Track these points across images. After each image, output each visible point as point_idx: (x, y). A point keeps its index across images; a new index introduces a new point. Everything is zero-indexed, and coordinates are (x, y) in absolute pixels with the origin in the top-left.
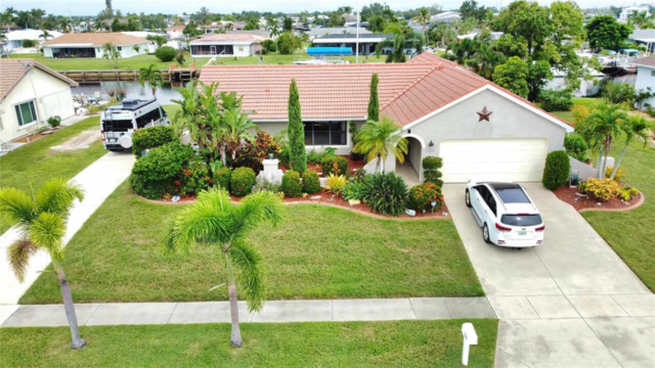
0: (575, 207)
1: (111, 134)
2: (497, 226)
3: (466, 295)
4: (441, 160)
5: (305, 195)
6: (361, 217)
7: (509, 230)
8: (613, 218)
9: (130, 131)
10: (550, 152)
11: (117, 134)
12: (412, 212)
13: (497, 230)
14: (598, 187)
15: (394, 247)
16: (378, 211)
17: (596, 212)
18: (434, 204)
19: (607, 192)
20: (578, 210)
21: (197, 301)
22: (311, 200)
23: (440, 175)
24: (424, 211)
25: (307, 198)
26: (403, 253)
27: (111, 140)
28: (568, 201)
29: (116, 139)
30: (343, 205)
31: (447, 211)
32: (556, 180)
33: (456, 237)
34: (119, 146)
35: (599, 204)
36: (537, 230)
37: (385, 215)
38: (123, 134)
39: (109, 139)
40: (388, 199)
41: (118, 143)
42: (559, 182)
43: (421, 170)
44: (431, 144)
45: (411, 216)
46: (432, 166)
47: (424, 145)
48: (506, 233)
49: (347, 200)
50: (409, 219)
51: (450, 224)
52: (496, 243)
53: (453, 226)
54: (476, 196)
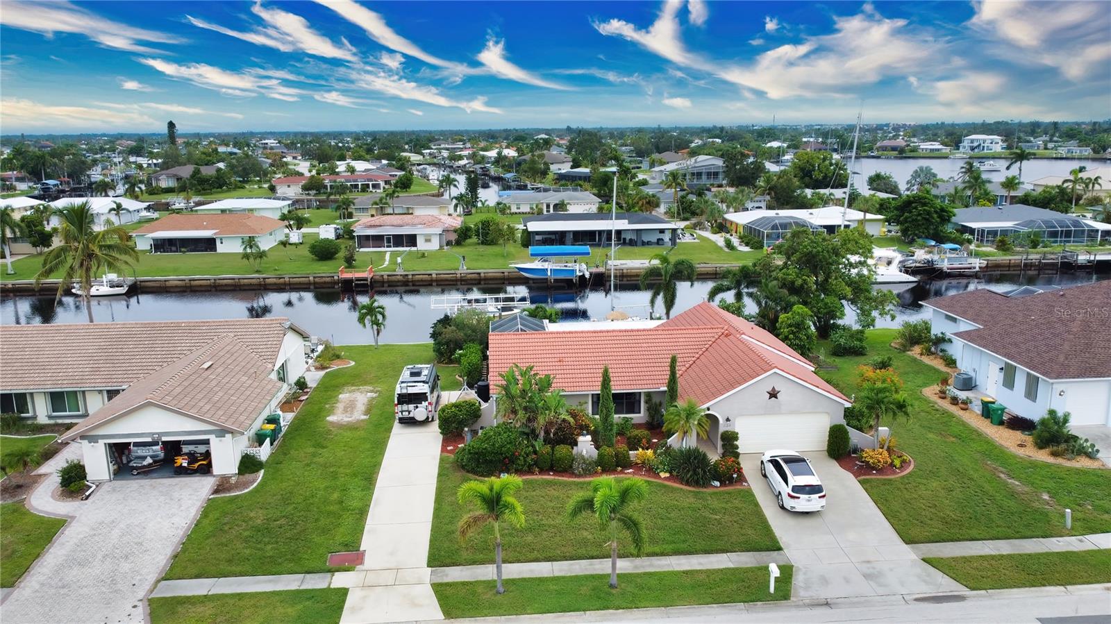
0: (854, 475)
1: (405, 407)
2: (789, 495)
3: (768, 550)
4: (737, 434)
5: (619, 469)
6: (673, 490)
7: (799, 498)
8: (884, 484)
9: (425, 404)
10: (832, 425)
11: (411, 407)
12: (717, 484)
13: (789, 498)
14: (872, 458)
15: (707, 514)
16: (688, 483)
17: (872, 479)
18: (735, 476)
19: (879, 462)
20: (856, 478)
21: (567, 560)
22: (626, 474)
23: (737, 447)
24: (727, 482)
25: (622, 472)
26: (716, 519)
27: (404, 413)
28: (849, 469)
29: (409, 412)
30: (655, 478)
31: (746, 481)
32: (838, 451)
33: (757, 505)
34: (413, 418)
35: (874, 472)
36: (820, 497)
37: (694, 486)
38: (417, 407)
39: (402, 412)
40: (695, 473)
41: (411, 415)
42: (840, 452)
43: (720, 443)
44: (728, 420)
45: (717, 487)
46: (730, 440)
47: (721, 421)
48: (796, 500)
49: (658, 473)
50: (715, 490)
51: (749, 495)
52: (789, 508)
53: (753, 495)
54: (770, 468)
